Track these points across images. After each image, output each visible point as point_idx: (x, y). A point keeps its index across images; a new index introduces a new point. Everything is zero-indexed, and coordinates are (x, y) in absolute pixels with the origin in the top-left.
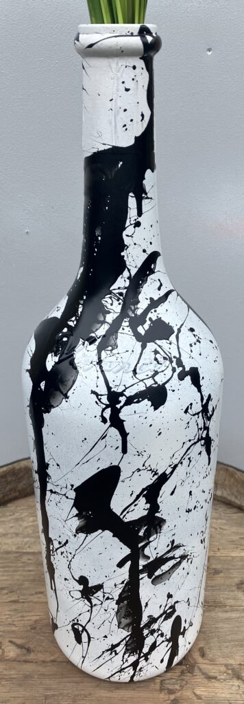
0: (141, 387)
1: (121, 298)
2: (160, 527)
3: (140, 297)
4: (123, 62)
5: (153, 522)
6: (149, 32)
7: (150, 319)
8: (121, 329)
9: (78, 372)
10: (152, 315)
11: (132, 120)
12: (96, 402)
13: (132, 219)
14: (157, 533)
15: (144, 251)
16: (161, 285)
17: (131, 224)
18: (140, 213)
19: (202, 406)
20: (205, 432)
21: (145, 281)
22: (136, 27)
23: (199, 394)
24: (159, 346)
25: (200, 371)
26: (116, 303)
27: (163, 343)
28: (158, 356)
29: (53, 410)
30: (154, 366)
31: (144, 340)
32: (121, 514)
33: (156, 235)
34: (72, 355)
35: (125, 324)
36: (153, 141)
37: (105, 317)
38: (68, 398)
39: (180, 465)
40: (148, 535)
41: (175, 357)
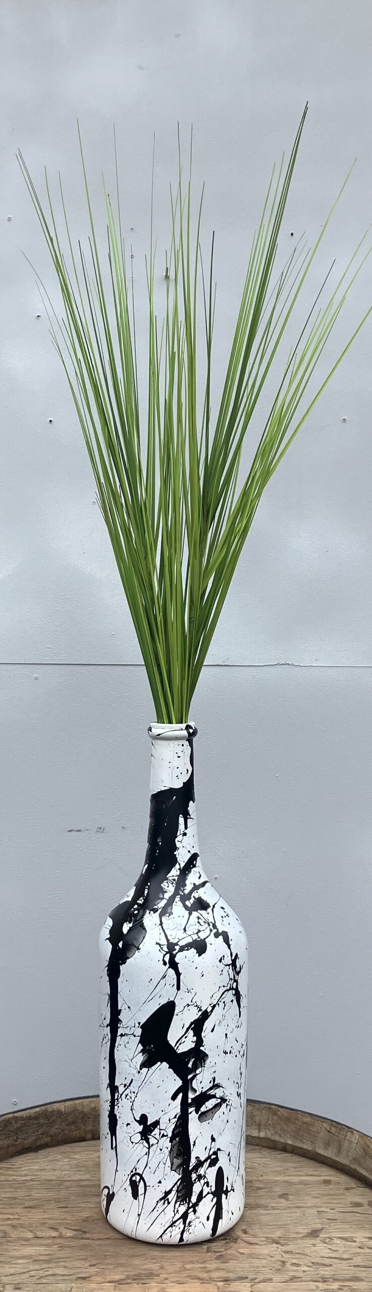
0: (189, 940)
1: (174, 882)
2: (204, 1061)
3: (187, 882)
4: (176, 743)
5: (198, 1055)
6: (191, 727)
7: (194, 897)
8: (175, 902)
9: (146, 931)
10: (195, 894)
11: (181, 773)
12: (159, 950)
13: (182, 831)
14: (202, 1067)
15: (189, 852)
16: (200, 876)
17: (181, 834)
18: (186, 828)
19: (232, 960)
20: (235, 984)
21: (190, 872)
22: (184, 726)
23: (229, 950)
24: (201, 914)
25: (229, 935)
26: (170, 885)
27: (203, 912)
28: (200, 920)
29: (128, 960)
30: (197, 927)
31: (190, 910)
32: (175, 1046)
33: (196, 842)
34: (142, 921)
35: (178, 899)
36: (193, 785)
37: (163, 896)
38: (139, 949)
39: (217, 1006)
40: (195, 1067)
41: (211, 922)
